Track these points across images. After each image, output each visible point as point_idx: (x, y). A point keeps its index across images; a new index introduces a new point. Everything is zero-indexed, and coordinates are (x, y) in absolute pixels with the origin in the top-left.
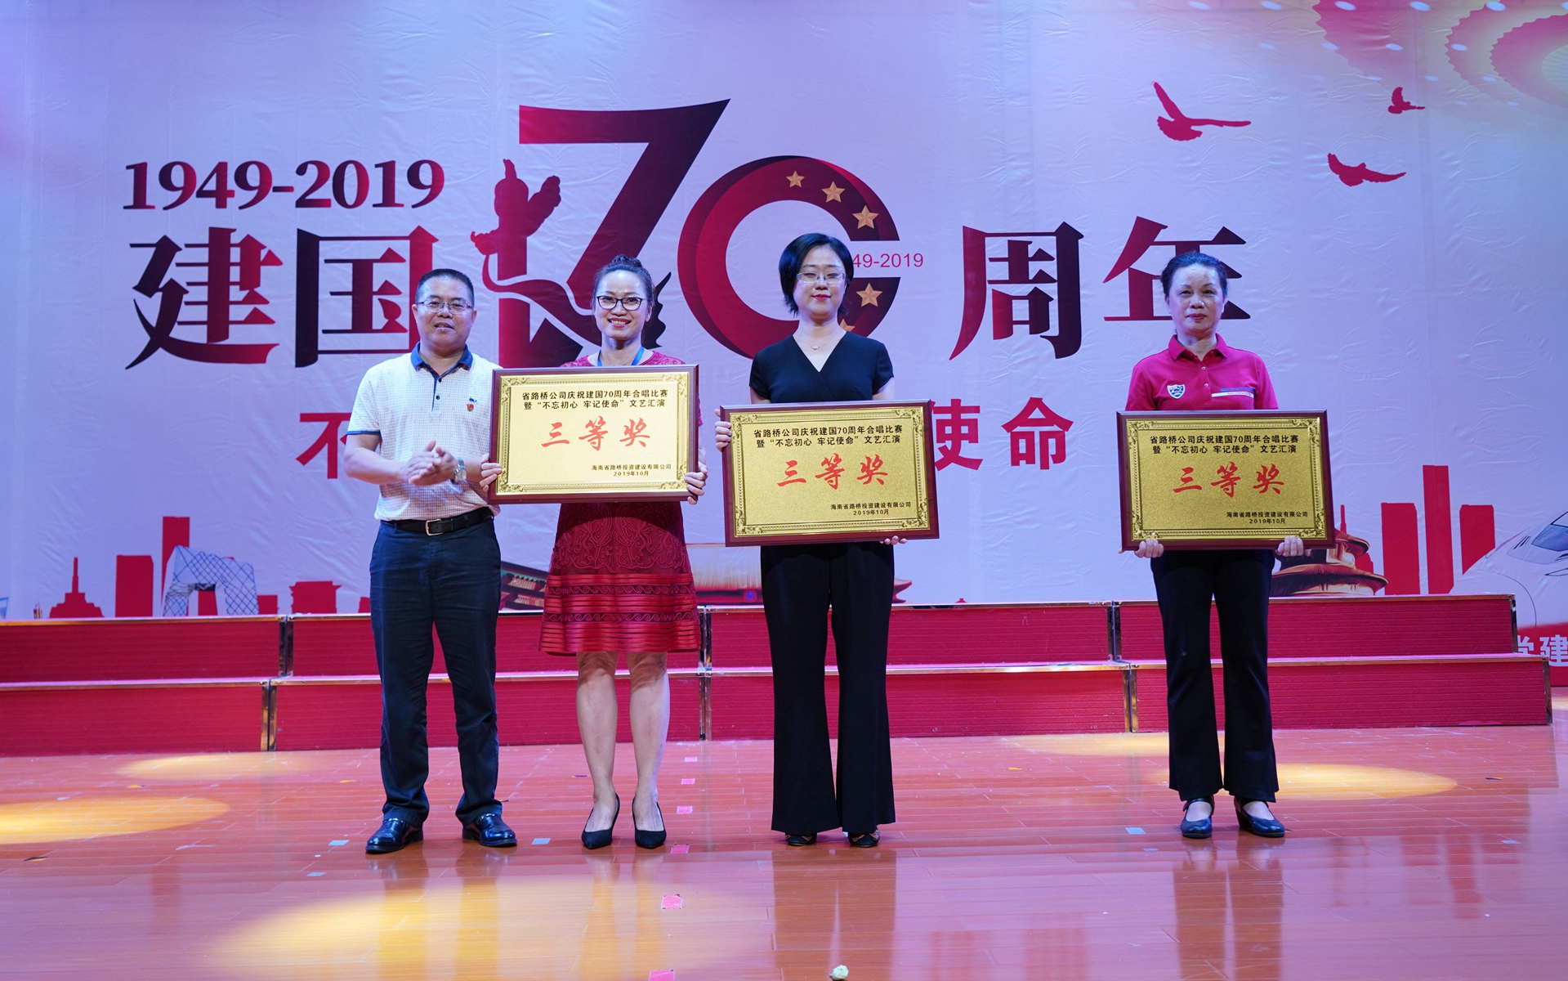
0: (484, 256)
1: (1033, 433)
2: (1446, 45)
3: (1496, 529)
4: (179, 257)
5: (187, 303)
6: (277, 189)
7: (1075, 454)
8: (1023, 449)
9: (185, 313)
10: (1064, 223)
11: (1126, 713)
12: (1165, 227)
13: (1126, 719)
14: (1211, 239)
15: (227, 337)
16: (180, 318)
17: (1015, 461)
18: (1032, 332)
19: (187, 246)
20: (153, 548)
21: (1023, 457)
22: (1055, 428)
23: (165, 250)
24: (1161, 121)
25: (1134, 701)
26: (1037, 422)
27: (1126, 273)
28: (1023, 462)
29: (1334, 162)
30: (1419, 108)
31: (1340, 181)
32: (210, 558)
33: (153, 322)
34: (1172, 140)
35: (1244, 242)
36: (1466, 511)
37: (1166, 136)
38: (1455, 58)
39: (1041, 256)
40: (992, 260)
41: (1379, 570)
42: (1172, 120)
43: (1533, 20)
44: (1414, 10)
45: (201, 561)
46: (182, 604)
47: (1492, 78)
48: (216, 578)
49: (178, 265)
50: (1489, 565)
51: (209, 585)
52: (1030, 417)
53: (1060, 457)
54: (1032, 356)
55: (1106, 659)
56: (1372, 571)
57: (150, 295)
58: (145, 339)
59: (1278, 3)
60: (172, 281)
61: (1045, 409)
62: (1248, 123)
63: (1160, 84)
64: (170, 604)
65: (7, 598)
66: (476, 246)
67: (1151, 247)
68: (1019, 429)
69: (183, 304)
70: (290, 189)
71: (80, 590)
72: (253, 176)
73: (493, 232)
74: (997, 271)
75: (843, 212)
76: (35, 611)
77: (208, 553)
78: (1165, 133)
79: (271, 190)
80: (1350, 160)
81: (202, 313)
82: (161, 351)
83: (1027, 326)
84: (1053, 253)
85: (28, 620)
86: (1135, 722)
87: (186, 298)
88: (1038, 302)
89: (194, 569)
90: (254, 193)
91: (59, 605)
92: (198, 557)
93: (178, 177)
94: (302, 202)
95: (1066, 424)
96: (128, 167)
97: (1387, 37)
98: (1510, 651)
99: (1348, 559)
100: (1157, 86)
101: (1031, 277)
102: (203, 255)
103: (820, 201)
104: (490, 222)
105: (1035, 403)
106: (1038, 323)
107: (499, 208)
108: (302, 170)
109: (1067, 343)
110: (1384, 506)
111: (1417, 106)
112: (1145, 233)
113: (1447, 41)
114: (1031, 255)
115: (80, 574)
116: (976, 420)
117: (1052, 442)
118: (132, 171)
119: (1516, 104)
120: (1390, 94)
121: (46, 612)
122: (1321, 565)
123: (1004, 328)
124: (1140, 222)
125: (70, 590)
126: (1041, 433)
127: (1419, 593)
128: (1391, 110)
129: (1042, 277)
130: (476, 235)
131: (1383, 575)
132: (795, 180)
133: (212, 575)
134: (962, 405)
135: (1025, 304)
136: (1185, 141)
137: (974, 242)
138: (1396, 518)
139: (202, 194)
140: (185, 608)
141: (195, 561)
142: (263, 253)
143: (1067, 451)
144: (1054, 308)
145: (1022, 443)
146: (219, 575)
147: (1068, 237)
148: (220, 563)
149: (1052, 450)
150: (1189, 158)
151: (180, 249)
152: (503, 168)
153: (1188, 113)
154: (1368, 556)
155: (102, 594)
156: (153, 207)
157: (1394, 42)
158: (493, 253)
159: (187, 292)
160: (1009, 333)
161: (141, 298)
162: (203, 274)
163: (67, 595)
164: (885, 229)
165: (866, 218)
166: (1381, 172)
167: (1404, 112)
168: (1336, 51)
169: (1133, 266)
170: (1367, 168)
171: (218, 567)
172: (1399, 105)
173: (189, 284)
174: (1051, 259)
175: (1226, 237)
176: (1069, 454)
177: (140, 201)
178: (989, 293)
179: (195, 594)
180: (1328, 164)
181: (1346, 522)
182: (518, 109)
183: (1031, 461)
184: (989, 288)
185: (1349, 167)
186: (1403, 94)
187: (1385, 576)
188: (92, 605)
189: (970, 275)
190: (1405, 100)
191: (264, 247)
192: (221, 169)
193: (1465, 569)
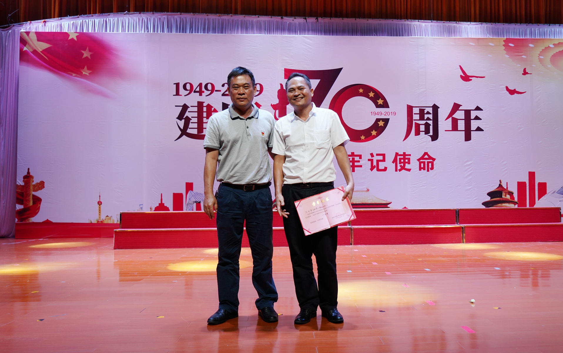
0: (275, 111)
1: (425, 162)
2: (538, 56)
3: (547, 189)
4: (189, 110)
5: (191, 123)
6: (216, 91)
7: (436, 168)
8: (422, 166)
9: (191, 125)
10: (434, 104)
11: (462, 238)
12: (462, 106)
13: (462, 240)
14: (474, 109)
15: (203, 132)
16: (189, 127)
17: (420, 170)
18: (425, 134)
19: (191, 106)
20: (183, 191)
21: (422, 168)
22: (431, 160)
23: (185, 108)
24: (461, 76)
25: (464, 235)
26: (426, 159)
27: (451, 118)
28: (422, 170)
29: (507, 89)
30: (530, 74)
31: (509, 94)
32: (199, 194)
33: (182, 128)
34: (464, 81)
35: (482, 110)
36: (540, 184)
37: (462, 80)
38: (540, 60)
39: (428, 113)
40: (415, 114)
41: (516, 200)
42: (464, 76)
43: (561, 50)
44: (530, 46)
45: (197, 195)
46: (191, 207)
47: (550, 66)
48: (201, 200)
49: (189, 112)
50: (545, 198)
51: (199, 201)
52: (424, 157)
53: (432, 168)
54: (425, 141)
55: (455, 224)
56: (514, 200)
57: (181, 120)
58: (180, 132)
59: (493, 44)
60: (187, 116)
61: (428, 155)
62: (484, 77)
63: (461, 66)
64: (188, 206)
65: (143, 205)
66: (272, 108)
67: (458, 111)
68: (421, 161)
69: (190, 123)
70: (220, 91)
71: (163, 202)
72: (210, 87)
73: (277, 104)
74: (416, 117)
75: (374, 100)
76: (150, 208)
77: (198, 193)
78: (462, 79)
79: (215, 91)
80: (511, 88)
81: (196, 126)
82: (184, 136)
83: (424, 132)
84: (431, 112)
85: (148, 211)
86: (464, 240)
87: (191, 121)
88: (427, 126)
89: (195, 197)
90: (210, 92)
91: (157, 207)
92: (196, 194)
93: (188, 86)
94: (224, 95)
95: (434, 159)
96: (174, 84)
97: (522, 54)
98: (559, 222)
99: (508, 197)
100: (460, 66)
101: (425, 119)
102: (196, 109)
103: (368, 97)
104: (276, 101)
105: (426, 153)
106: (427, 132)
107: (278, 97)
108: (223, 85)
109: (435, 137)
110: (518, 182)
111: (530, 73)
112: (456, 107)
113: (538, 55)
114: (425, 113)
115: (163, 198)
116: (410, 158)
117: (430, 164)
118: (175, 85)
119: (556, 73)
120: (523, 70)
121: (154, 209)
122: (501, 198)
123: (418, 133)
124: (455, 104)
125: (160, 202)
126: (427, 162)
127: (526, 207)
128: (523, 74)
129: (428, 119)
130: (272, 105)
131: (517, 201)
132: (361, 91)
133: (200, 198)
134: (406, 154)
135: (423, 126)
136: (467, 82)
137: (410, 109)
138: (521, 186)
139: (195, 92)
140: (192, 208)
141: (195, 195)
142: (213, 109)
143: (434, 167)
144: (431, 127)
145: (422, 165)
146: (201, 199)
147: (435, 108)
148: (202, 195)
149: (430, 167)
150: (468, 87)
151: (189, 107)
152: (280, 86)
153: (469, 74)
154: (513, 196)
155: (169, 203)
156: (181, 95)
157: (524, 55)
158: (277, 110)
159: (191, 119)
160: (419, 134)
161: (178, 121)
162: (196, 115)
163: (159, 204)
164: (385, 105)
165: (380, 102)
166: (520, 91)
167: (526, 75)
168: (509, 58)
169: (453, 116)
170: (516, 90)
171: (201, 196)
172: (525, 73)
173: (192, 117)
174: (431, 114)
175: (478, 109)
176: (435, 167)
177: (178, 94)
178: (414, 123)
179: (195, 204)
180: (505, 89)
181: (508, 187)
182: (284, 69)
183: (424, 169)
184: (414, 122)
185: (511, 90)
186: (526, 70)
187: (518, 201)
188: (166, 207)
189: (409, 118)
190: (527, 72)
191: (213, 107)
192: (200, 85)
193: (539, 199)
